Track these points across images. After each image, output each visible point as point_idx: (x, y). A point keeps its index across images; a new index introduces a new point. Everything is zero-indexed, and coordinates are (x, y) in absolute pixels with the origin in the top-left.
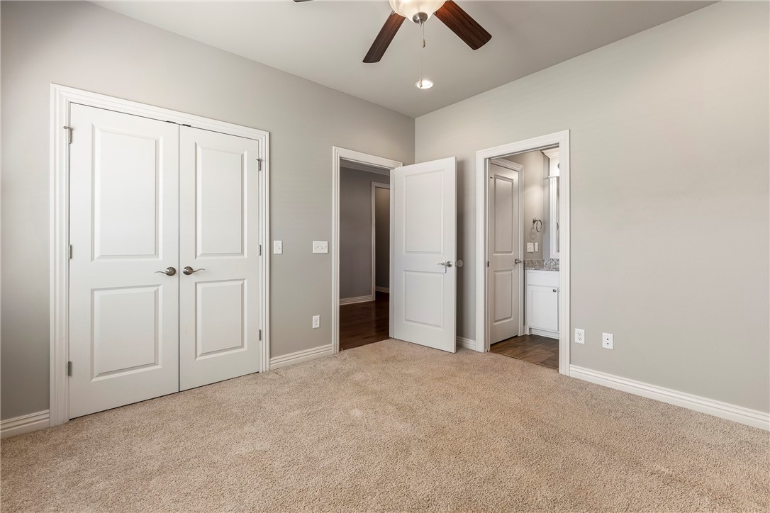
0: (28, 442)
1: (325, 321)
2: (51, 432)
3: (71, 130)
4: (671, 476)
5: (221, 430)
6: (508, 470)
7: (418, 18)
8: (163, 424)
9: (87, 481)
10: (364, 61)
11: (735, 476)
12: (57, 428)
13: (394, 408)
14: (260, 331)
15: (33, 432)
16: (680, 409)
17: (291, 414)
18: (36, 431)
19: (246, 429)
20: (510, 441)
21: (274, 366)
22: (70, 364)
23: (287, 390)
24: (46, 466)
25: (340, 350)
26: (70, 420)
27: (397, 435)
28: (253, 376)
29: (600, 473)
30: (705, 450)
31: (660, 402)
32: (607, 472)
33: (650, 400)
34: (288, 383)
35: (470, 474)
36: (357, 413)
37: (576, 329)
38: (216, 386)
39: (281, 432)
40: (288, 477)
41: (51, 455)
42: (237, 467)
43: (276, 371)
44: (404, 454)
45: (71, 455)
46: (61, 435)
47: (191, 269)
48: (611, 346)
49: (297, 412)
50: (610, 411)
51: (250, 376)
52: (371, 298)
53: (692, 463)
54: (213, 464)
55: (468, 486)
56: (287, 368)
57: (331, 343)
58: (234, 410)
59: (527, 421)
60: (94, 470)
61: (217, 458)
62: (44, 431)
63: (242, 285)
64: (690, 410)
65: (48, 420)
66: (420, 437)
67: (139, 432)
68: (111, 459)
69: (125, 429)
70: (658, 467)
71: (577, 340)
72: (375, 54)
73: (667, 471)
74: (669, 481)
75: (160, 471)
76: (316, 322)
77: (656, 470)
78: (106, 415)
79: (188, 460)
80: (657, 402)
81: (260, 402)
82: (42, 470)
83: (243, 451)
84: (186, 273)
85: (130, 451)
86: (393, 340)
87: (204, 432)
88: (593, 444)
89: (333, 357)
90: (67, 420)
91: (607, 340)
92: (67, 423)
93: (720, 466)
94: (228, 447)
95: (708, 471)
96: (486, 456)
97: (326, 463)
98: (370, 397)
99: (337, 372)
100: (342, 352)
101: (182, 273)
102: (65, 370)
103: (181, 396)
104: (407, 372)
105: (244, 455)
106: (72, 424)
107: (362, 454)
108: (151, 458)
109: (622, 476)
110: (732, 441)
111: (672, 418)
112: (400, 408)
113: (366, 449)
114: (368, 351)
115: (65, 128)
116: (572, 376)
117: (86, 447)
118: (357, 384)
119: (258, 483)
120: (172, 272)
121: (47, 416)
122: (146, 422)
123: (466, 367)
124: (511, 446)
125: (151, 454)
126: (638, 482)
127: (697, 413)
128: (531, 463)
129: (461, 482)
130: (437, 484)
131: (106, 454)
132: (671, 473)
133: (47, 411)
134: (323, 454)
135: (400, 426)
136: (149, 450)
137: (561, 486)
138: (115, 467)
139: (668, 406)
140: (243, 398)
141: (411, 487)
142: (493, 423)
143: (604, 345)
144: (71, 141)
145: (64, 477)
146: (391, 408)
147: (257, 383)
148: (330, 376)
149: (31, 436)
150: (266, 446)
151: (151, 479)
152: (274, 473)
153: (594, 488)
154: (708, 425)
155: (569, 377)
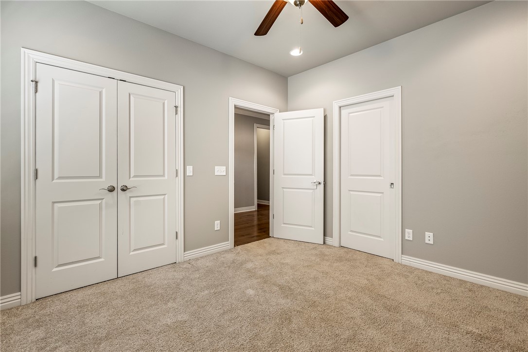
0: (5, 317)
1: (224, 225)
2: (22, 309)
3: (37, 82)
4: (481, 335)
5: (151, 306)
6: (364, 332)
7: (298, 3)
8: (107, 302)
9: (52, 345)
10: (255, 34)
11: (525, 334)
12: (27, 306)
13: (277, 288)
14: (177, 233)
15: (9, 309)
16: (482, 286)
17: (202, 293)
18: (11, 309)
19: (170, 305)
20: (364, 311)
21: (187, 258)
22: (36, 258)
23: (198, 276)
24: (20, 335)
25: (235, 246)
26: (37, 300)
27: (281, 308)
28: (172, 265)
29: (430, 334)
30: (502, 316)
31: (467, 282)
32: (435, 333)
33: (460, 280)
34: (198, 270)
35: (337, 335)
36: (251, 292)
37: (406, 230)
38: (145, 274)
39: (196, 307)
40: (203, 340)
41: (23, 326)
42: (165, 334)
43: (189, 262)
44: (288, 321)
45: (39, 327)
46: (30, 311)
47: (126, 187)
48: (431, 242)
49: (206, 292)
50: (433, 289)
51: (169, 266)
52: (254, 208)
53: (494, 325)
54: (147, 332)
55: (336, 344)
56: (197, 259)
57: (228, 241)
58: (160, 291)
59: (374, 296)
60: (57, 338)
61: (149, 327)
62: (17, 308)
63: (164, 199)
64: (489, 287)
65: (20, 300)
66: (298, 309)
67: (89, 308)
68: (69, 328)
69: (79, 306)
70: (471, 328)
71: (407, 238)
72: (263, 29)
73: (477, 331)
74: (479, 338)
75: (107, 337)
76: (217, 225)
77: (470, 330)
78: (63, 296)
79: (128, 329)
80: (465, 282)
81: (178, 285)
82: (18, 338)
83: (169, 321)
84: (123, 190)
85: (83, 322)
86: (273, 239)
87: (138, 308)
88: (422, 312)
89: (230, 251)
90: (34, 300)
91: (429, 237)
92: (34, 302)
93: (514, 327)
94: (157, 318)
95: (506, 331)
96: (347, 322)
97: (231, 329)
98: (259, 280)
99: (233, 262)
100: (236, 247)
101: (119, 190)
102: (32, 262)
103: (119, 281)
104: (285, 262)
105: (169, 324)
106: (38, 303)
107: (256, 322)
108: (100, 327)
109: (446, 336)
110: (520, 309)
111: (477, 293)
112: (281, 288)
113: (259, 319)
114: (255, 247)
115: (32, 81)
116: (403, 263)
117: (50, 320)
118: (249, 271)
119: (181, 346)
120: (112, 190)
121: (19, 297)
122: (94, 300)
123: (326, 258)
124: (365, 314)
125: (99, 324)
126: (458, 339)
127: (494, 289)
128: (380, 327)
129: (330, 342)
130: (314, 344)
131: (65, 325)
132: (480, 332)
133: (19, 293)
134: (228, 323)
135: (282, 301)
136: (98, 321)
137: (403, 344)
138: (73, 335)
139: (473, 284)
140: (166, 282)
141: (295, 346)
142: (350, 298)
143: (427, 241)
144: (36, 91)
145: (35, 343)
146: (275, 288)
147: (175, 271)
148: (229, 265)
149: (7, 313)
150: (186, 317)
151: (100, 344)
152: (193, 338)
153: (426, 345)
154: (503, 298)
155: (401, 265)
